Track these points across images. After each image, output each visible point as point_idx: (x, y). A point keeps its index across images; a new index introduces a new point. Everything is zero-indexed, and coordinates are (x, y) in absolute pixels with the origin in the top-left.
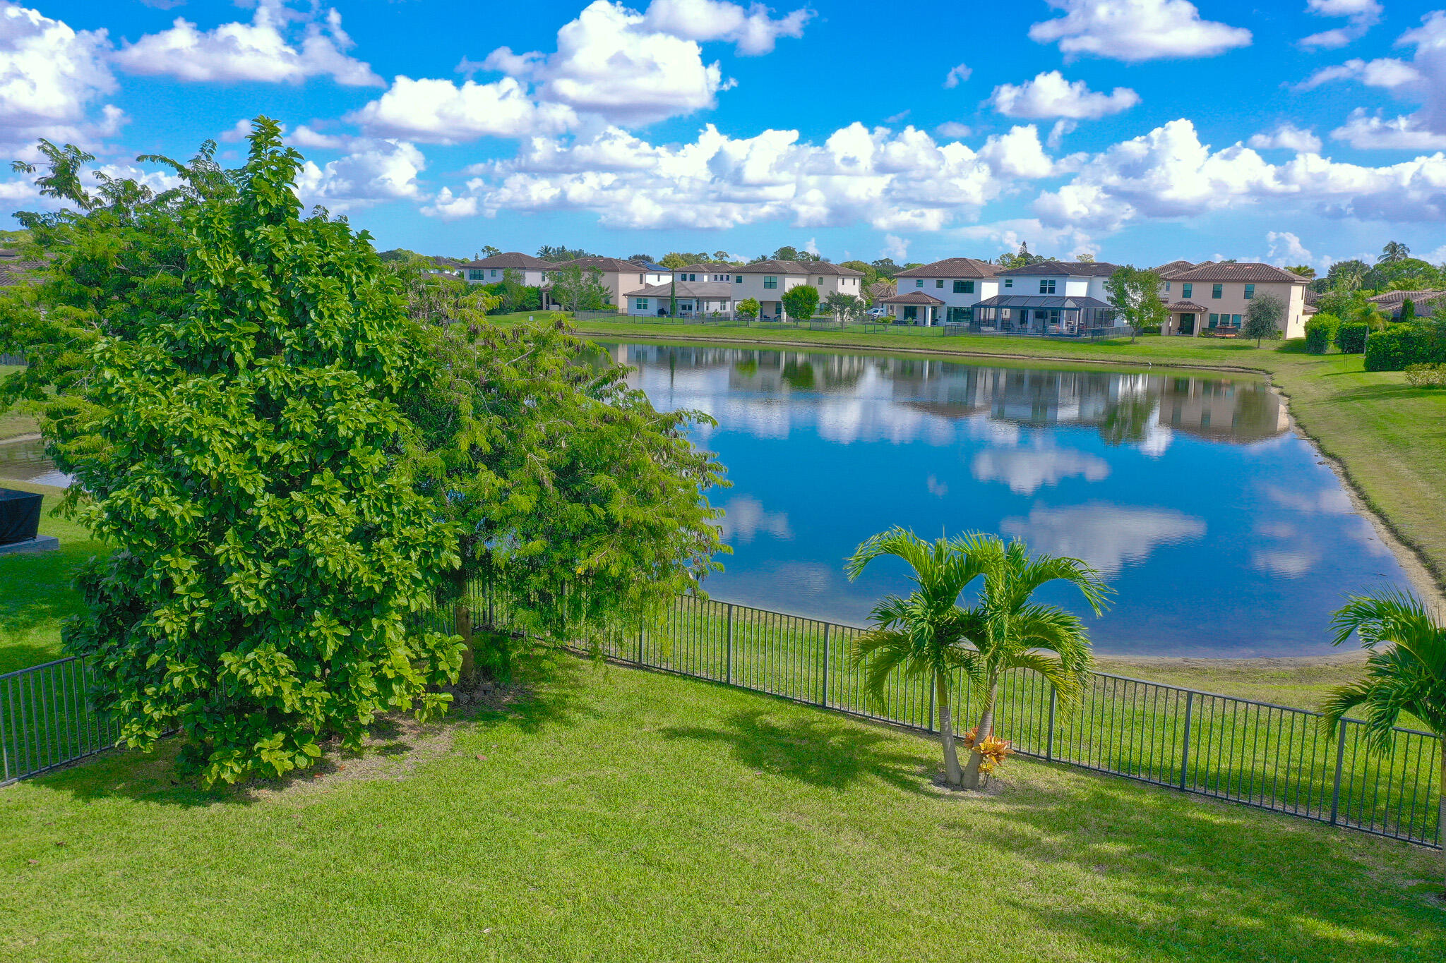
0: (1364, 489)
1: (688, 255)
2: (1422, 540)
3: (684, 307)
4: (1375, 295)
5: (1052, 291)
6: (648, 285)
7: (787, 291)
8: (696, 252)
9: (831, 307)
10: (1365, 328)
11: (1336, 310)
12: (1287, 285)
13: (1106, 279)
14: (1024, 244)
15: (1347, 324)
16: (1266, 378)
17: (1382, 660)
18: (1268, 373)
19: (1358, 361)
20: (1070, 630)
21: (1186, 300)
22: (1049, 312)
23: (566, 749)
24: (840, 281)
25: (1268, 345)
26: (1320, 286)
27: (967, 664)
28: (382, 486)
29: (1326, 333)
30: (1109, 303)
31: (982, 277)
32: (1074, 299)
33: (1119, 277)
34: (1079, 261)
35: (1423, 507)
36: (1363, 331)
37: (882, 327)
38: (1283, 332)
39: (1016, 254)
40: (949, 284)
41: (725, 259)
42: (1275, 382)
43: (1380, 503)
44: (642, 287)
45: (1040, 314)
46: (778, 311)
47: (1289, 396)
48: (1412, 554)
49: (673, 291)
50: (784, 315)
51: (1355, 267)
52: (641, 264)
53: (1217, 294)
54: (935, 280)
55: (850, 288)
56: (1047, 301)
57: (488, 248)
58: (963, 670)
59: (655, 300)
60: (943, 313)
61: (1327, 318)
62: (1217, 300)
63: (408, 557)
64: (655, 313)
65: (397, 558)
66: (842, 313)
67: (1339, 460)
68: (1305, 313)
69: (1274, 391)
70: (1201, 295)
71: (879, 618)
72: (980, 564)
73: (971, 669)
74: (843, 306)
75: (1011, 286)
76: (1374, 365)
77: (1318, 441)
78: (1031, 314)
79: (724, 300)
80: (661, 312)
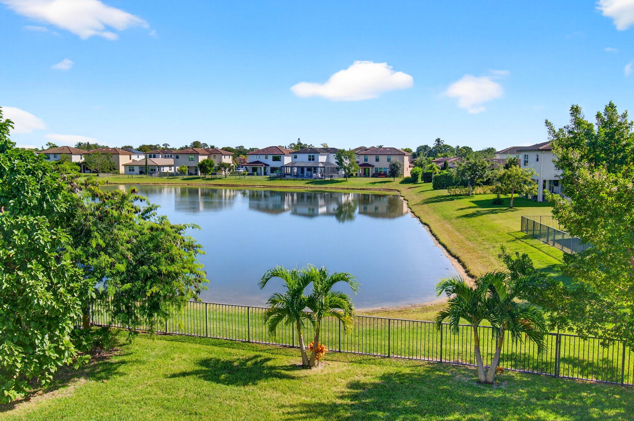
0: (437, 236)
1: (151, 146)
2: (459, 254)
3: (152, 170)
4: (434, 159)
5: (313, 160)
6: (133, 160)
7: (200, 162)
8: (154, 144)
9: (220, 168)
10: (432, 172)
11: (421, 166)
12: (403, 156)
13: (334, 154)
14: (299, 139)
15: (425, 171)
16: (397, 193)
17: (453, 300)
18: (398, 191)
19: (430, 185)
20: (346, 300)
21: (366, 162)
22: (313, 168)
23: (143, 372)
24: (223, 157)
25: (398, 180)
26: (414, 156)
27: (309, 317)
28: (59, 265)
29: (418, 175)
30: (337, 164)
31: (284, 154)
32: (322, 163)
33: (339, 154)
34: (322, 147)
35: (458, 242)
36: (431, 173)
37: (243, 177)
38: (402, 175)
39: (296, 143)
40: (270, 157)
41: (168, 147)
42: (401, 195)
43: (443, 241)
44: (131, 161)
45: (309, 169)
46: (196, 171)
47: (407, 200)
48: (456, 260)
49: (146, 163)
50: (199, 173)
51: (425, 147)
52: (128, 150)
53: (377, 160)
54: (265, 156)
55: (227, 160)
56: (311, 164)
57: (49, 144)
58: (308, 320)
59: (138, 167)
60: (268, 169)
61: (418, 169)
62: (377, 162)
63: (73, 296)
64: (138, 172)
65: (69, 296)
66: (225, 171)
67: (428, 225)
68: (410, 167)
69: (402, 198)
70: (371, 160)
71: (271, 303)
72: (312, 277)
73: (311, 318)
74: (225, 168)
75: (296, 158)
76: (436, 187)
77: (419, 218)
78: (305, 169)
79: (170, 166)
80: (141, 173)
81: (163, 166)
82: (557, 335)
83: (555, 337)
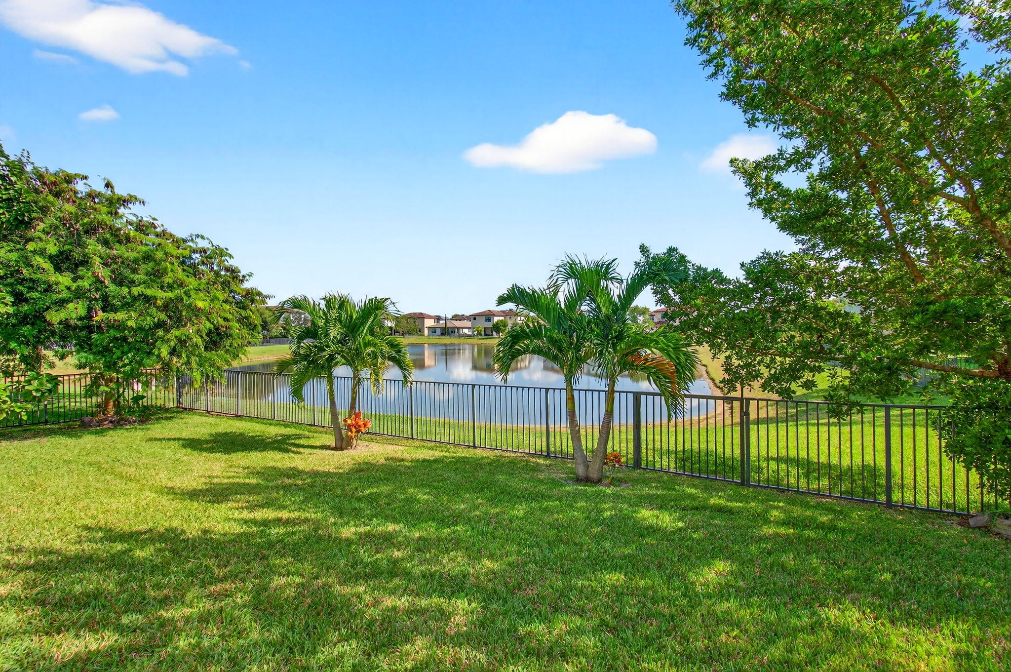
3: (452, 331)
7: (495, 322)
44: (434, 324)
46: (492, 332)
49: (446, 325)
50: (495, 333)
59: (439, 329)
64: (440, 334)
79: (469, 328)
80: (442, 334)
81: (463, 328)
82: (741, 399)
83: (736, 404)
